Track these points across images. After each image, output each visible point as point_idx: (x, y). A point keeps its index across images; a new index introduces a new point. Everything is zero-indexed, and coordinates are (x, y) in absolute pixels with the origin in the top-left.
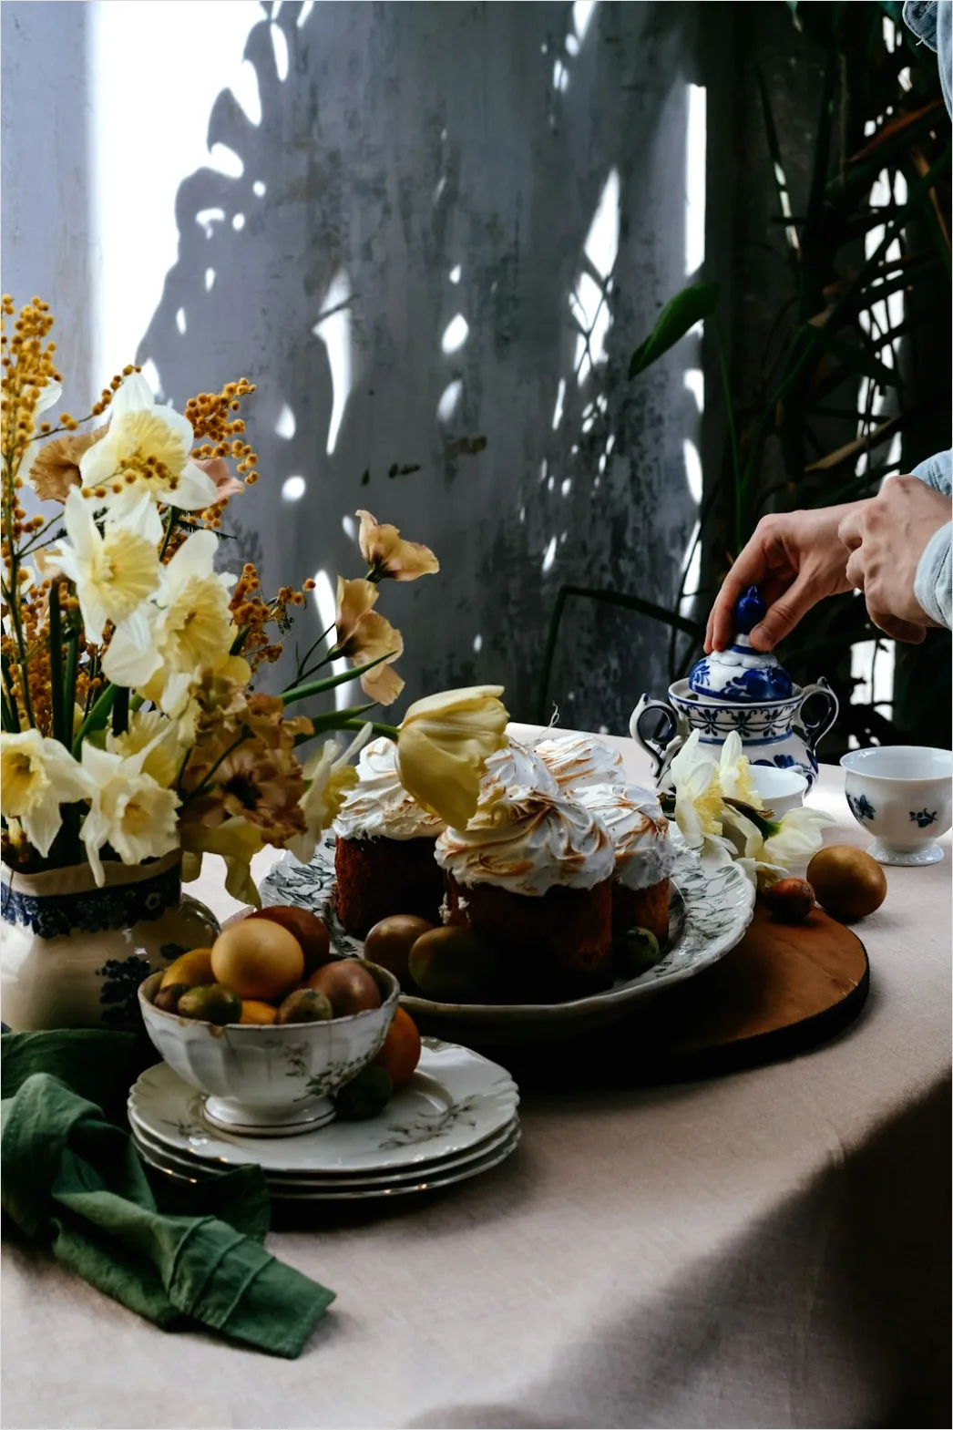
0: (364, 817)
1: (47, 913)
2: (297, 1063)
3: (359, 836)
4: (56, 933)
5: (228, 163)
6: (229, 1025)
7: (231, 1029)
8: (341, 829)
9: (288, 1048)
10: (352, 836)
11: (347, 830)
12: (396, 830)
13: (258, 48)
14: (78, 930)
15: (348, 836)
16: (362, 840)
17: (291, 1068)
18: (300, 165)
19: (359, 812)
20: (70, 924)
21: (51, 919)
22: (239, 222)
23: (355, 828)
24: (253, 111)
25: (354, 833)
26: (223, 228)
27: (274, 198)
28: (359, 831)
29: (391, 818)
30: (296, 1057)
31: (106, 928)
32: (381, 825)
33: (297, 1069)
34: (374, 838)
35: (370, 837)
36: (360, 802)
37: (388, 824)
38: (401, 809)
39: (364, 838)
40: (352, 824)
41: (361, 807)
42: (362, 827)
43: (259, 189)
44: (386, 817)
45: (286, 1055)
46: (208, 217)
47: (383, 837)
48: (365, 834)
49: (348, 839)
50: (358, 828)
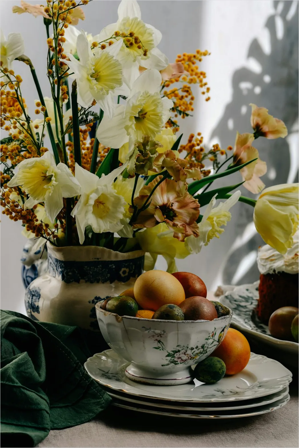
0: (274, 263)
1: (69, 270)
2: (159, 342)
3: (271, 272)
4: (73, 281)
5: (255, 67)
6: (125, 316)
7: (125, 318)
8: (263, 269)
9: (154, 332)
10: (268, 272)
11: (266, 269)
12: (289, 268)
13: (270, 24)
14: (84, 281)
15: (265, 272)
16: (272, 274)
17: (156, 344)
18: (284, 72)
19: (272, 260)
20: (80, 277)
21: (70, 274)
22: (258, 90)
23: (270, 268)
24: (267, 47)
25: (269, 270)
26: (251, 91)
27: (273, 83)
28: (271, 269)
29: (288, 263)
30: (159, 338)
31: (98, 282)
32: (283, 266)
33: (159, 345)
34: (279, 272)
35: (277, 272)
36: (273, 256)
37: (287, 266)
38: (293, 258)
39: (274, 273)
40: (268, 266)
41: (273, 258)
42: (273, 267)
43: (267, 79)
44: (285, 262)
45: (153, 336)
46: (245, 86)
47: (283, 272)
48: (274, 271)
49: (265, 274)
50: (271, 268)
